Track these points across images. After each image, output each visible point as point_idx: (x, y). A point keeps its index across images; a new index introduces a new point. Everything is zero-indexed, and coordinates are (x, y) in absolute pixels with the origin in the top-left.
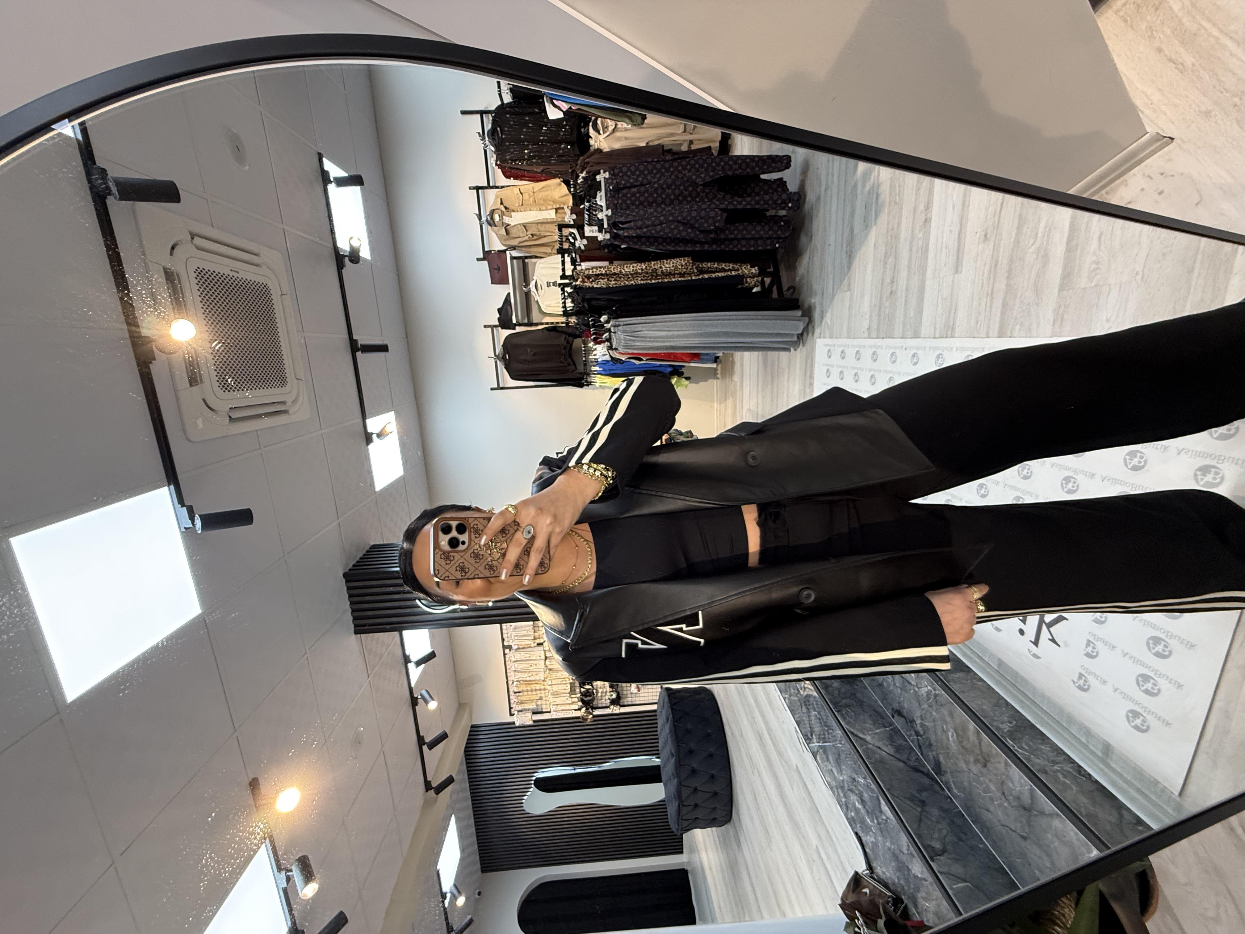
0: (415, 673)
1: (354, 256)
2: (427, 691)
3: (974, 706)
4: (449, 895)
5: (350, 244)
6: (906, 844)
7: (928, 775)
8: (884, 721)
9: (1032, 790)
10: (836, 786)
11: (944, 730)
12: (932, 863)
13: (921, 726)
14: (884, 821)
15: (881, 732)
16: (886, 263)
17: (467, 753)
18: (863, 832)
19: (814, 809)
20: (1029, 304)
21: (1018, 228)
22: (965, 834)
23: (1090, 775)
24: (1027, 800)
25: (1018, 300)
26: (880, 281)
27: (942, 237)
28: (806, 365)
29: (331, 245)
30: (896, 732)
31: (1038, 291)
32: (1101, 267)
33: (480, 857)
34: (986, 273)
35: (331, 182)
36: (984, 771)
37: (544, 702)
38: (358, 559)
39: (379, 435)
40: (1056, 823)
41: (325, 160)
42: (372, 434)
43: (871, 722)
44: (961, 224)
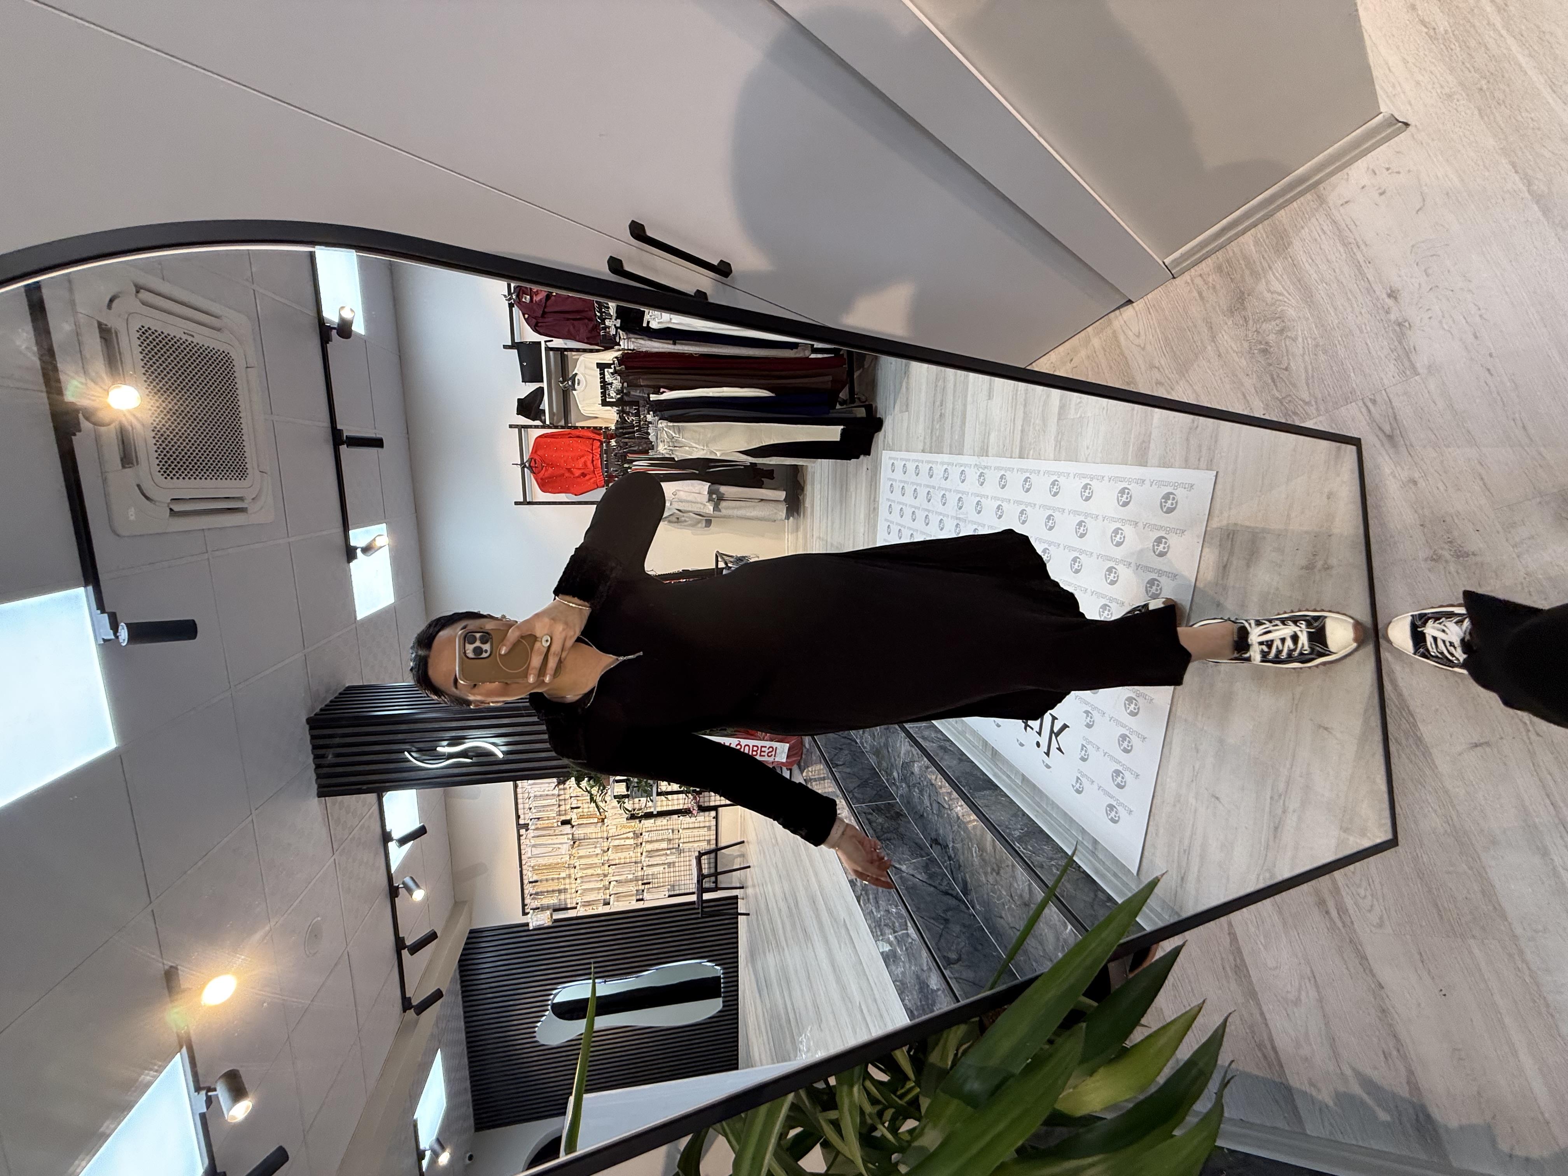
0: (397, 854)
1: (344, 329)
2: (412, 878)
4: (428, 1154)
5: (340, 315)
7: (957, 897)
8: (923, 852)
9: (1030, 884)
11: (969, 849)
12: (945, 973)
13: (952, 850)
14: (911, 946)
15: (918, 862)
17: (462, 967)
20: (1041, 432)
22: (981, 944)
25: (1033, 428)
26: (932, 404)
29: (313, 313)
30: (932, 861)
31: (1046, 420)
33: (474, 1109)
37: (568, 896)
38: (327, 702)
39: (366, 550)
42: (356, 548)
43: (909, 853)
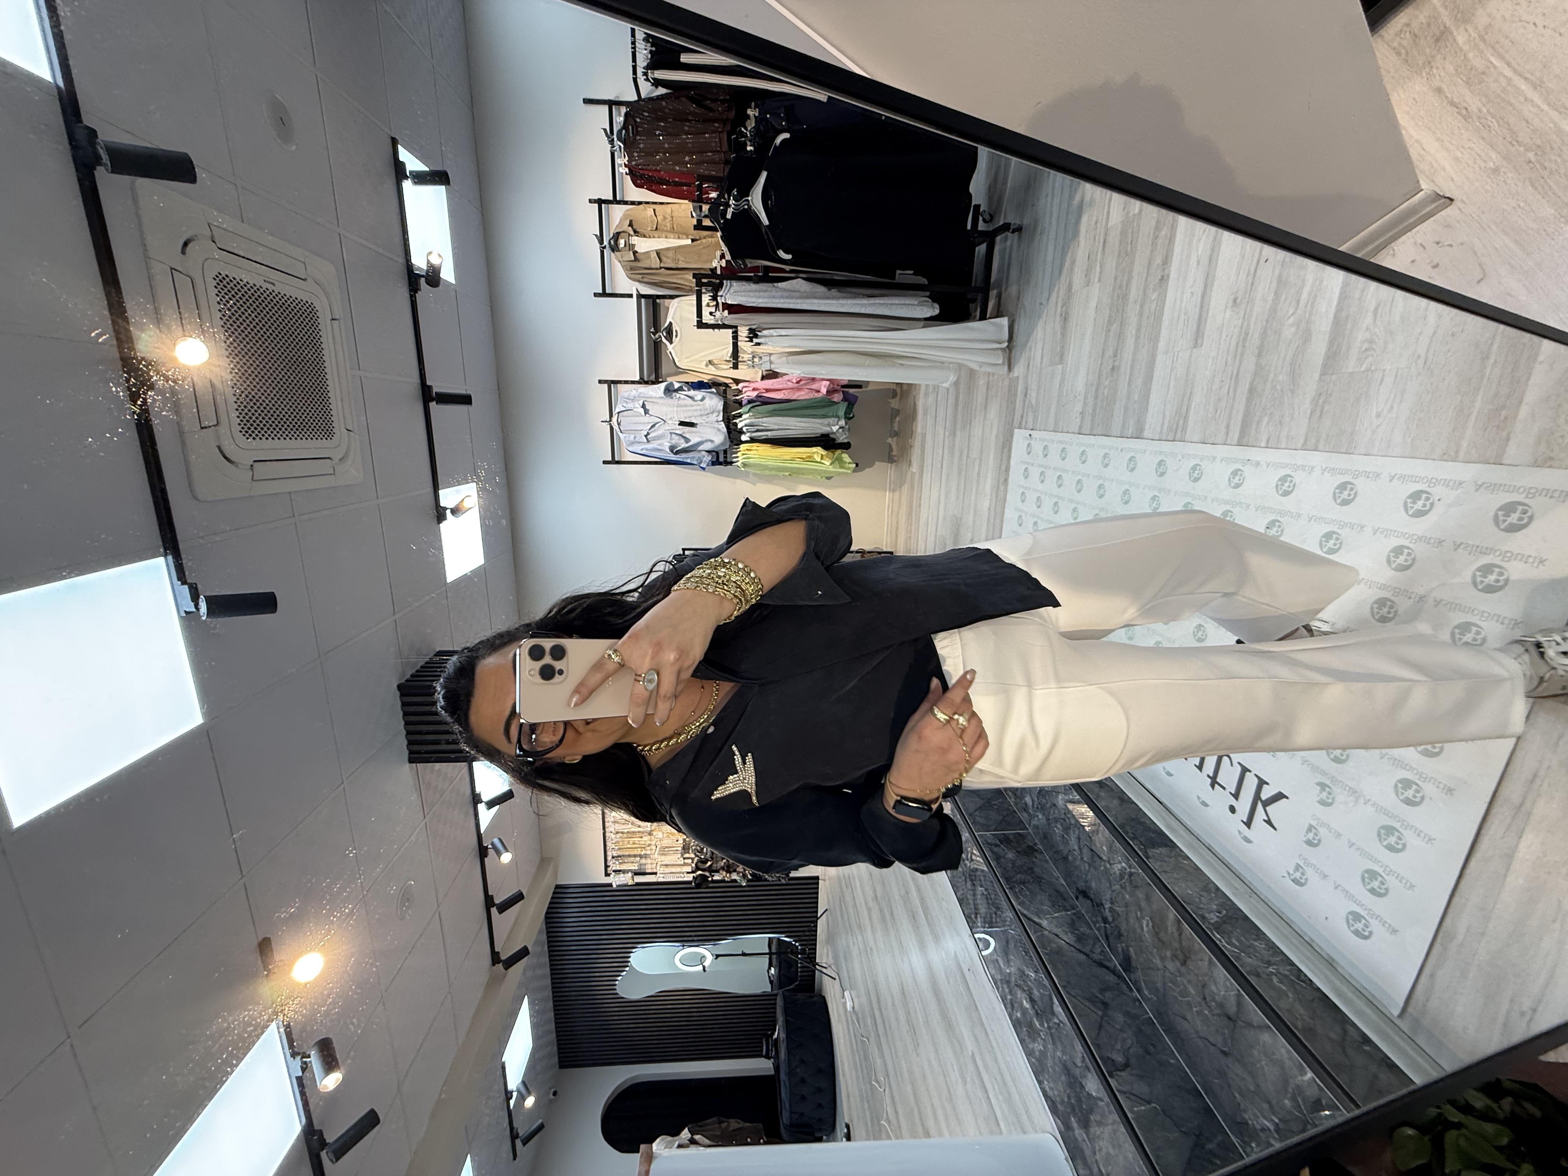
0: (486, 816)
1: (433, 277)
2: (500, 840)
3: (1176, 889)
4: (515, 1094)
5: (428, 261)
6: (1080, 1055)
7: (1114, 972)
8: (1066, 904)
9: (1239, 995)
10: (1001, 980)
11: (1138, 918)
12: (1110, 1080)
13: (1110, 911)
14: (1056, 1026)
15: (1062, 916)
16: (1109, 331)
17: (548, 920)
18: (1029, 1037)
19: (973, 1007)
20: (1282, 390)
21: (1276, 293)
22: (1154, 1046)
23: (1311, 981)
24: (1232, 1009)
25: (1269, 386)
26: (1101, 353)
27: (1182, 301)
28: (1002, 455)
29: (402, 260)
30: (1079, 918)
31: (1294, 375)
32: (1375, 347)
33: (559, 1049)
34: (1231, 349)
35: (406, 177)
36: (1183, 969)
37: (649, 861)
38: (418, 667)
39: (454, 511)
40: (1266, 1037)
41: (400, 148)
42: (445, 509)
43: (1051, 904)
44: (1206, 286)
